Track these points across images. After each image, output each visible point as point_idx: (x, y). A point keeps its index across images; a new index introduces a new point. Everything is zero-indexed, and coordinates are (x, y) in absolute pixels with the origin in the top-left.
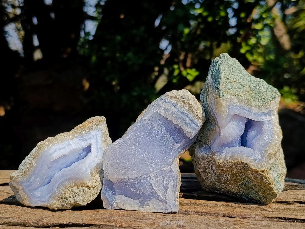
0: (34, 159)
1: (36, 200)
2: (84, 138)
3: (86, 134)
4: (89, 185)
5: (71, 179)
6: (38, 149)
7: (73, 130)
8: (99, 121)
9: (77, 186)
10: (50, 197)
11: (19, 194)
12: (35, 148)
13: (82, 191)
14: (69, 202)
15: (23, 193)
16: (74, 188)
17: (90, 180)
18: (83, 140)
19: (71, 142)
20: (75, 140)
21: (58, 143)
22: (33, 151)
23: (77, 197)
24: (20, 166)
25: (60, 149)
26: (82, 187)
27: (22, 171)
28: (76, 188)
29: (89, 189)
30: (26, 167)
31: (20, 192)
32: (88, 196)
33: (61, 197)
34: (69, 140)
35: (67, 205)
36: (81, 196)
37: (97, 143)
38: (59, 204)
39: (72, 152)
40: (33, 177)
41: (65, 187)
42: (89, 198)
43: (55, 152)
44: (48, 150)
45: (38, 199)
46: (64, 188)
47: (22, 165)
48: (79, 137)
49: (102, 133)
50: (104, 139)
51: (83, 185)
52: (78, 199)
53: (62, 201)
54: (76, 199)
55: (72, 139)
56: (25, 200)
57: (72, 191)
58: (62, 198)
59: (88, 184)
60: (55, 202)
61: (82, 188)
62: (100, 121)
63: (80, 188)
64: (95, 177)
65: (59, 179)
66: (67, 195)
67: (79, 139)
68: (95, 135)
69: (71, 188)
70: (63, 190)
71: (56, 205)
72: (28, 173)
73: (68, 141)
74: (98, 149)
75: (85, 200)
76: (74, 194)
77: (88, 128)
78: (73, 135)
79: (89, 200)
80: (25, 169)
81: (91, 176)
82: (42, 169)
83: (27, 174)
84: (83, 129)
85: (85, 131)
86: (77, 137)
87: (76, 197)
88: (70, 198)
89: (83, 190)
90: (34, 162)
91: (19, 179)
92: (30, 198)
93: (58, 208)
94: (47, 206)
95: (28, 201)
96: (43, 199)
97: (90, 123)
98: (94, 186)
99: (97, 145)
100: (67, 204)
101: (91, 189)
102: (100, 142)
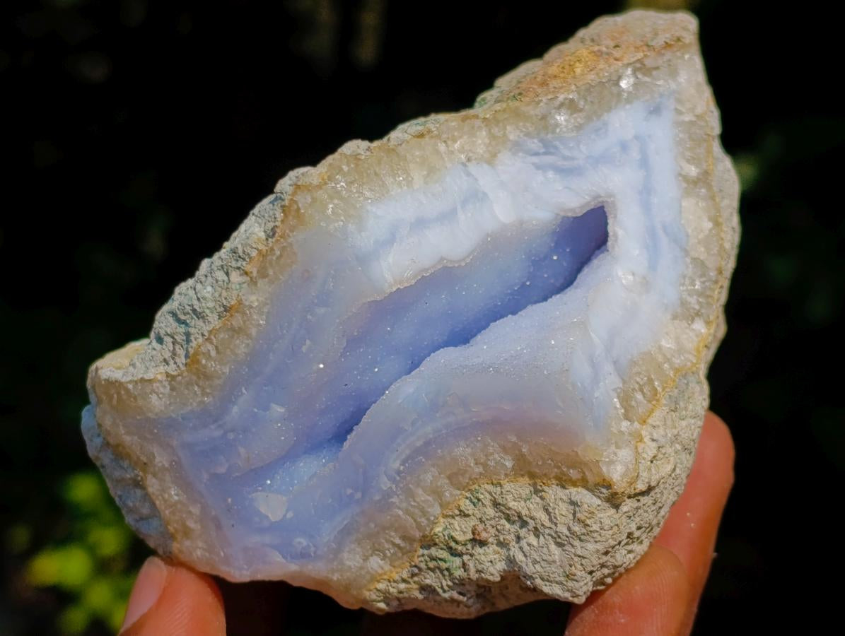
0: (253, 282)
1: (254, 540)
2: (565, 158)
3: (579, 128)
4: (617, 474)
5: (494, 426)
6: (280, 215)
7: (488, 101)
8: (659, 41)
9: (532, 476)
10: (346, 532)
11: (147, 497)
12: (265, 204)
13: (563, 509)
14: (472, 570)
15: (174, 494)
16: (507, 487)
17: (618, 447)
18: (559, 170)
19: (485, 178)
20: (510, 165)
21: (409, 183)
22: (252, 230)
23: (526, 548)
24: (163, 320)
25: (420, 224)
26: (563, 482)
27: (174, 354)
28: (522, 487)
29: (614, 501)
30: (197, 326)
31: (152, 485)
32: (601, 547)
33: (418, 535)
34: (472, 167)
35: (455, 595)
36: (553, 547)
37: (646, 192)
38: (404, 581)
39: (491, 246)
40: (246, 395)
41: (449, 478)
42: (605, 559)
43: (391, 240)
44: (351, 227)
45: (267, 539)
46: (443, 481)
47: (174, 314)
48: (534, 144)
49: (678, 124)
50: (693, 171)
51: (573, 474)
52: (535, 562)
53: (423, 566)
54: (520, 557)
55: (491, 159)
56: (187, 533)
57: (496, 504)
58: (428, 542)
59: (604, 469)
60: (375, 563)
61: (561, 493)
62: (667, 45)
63: (553, 493)
64: (650, 421)
65: (413, 424)
66: (461, 530)
67: (535, 159)
68: (637, 137)
69: (490, 487)
70: (437, 493)
71: (381, 586)
72: (212, 366)
73: (469, 174)
74: (652, 233)
75: (580, 573)
76: (508, 526)
77: (589, 89)
78: (495, 130)
79: (606, 571)
80: (194, 344)
81: (627, 417)
82: (304, 349)
83: (207, 377)
84: (561, 97)
85: (571, 106)
86: (517, 147)
87: (523, 543)
88: (478, 550)
89: (573, 503)
90: (253, 299)
91: (157, 403)
92: (219, 527)
93: (395, 603)
94: (325, 582)
95: (200, 544)
96: (301, 542)
97: (599, 54)
98: (641, 486)
99: (646, 207)
100: (460, 584)
101: (629, 504)
102: (667, 188)
